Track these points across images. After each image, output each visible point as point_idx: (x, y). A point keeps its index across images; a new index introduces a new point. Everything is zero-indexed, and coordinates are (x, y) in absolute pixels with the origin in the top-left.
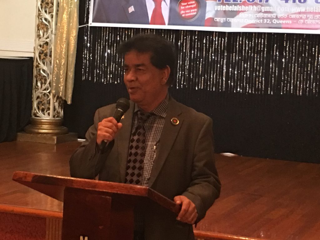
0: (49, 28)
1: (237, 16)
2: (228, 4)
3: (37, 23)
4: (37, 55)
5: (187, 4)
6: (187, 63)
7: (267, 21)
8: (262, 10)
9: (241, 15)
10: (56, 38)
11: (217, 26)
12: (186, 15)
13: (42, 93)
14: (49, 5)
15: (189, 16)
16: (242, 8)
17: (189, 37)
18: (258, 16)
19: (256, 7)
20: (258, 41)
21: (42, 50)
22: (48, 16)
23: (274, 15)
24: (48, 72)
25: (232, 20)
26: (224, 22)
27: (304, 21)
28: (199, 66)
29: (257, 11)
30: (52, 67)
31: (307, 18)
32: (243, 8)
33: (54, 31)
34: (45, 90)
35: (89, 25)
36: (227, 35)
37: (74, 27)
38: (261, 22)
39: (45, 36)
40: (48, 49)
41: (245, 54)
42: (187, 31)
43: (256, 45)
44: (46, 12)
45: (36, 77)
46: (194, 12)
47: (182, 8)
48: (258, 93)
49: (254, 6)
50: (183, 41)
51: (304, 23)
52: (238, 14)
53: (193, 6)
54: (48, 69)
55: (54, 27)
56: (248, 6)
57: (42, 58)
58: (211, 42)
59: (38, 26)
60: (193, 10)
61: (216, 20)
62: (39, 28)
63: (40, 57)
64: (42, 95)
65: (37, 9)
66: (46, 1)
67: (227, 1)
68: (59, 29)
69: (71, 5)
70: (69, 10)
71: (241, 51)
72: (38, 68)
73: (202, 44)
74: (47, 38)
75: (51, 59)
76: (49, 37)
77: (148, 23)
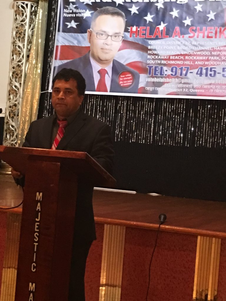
0: (17, 93)
1: (163, 86)
2: (156, 77)
3: (9, 90)
4: (8, 114)
5: (125, 76)
6: (124, 121)
7: (186, 90)
8: (182, 81)
9: (166, 84)
10: (23, 101)
11: (147, 93)
12: (124, 85)
13: (10, 143)
14: (19, 76)
15: (126, 85)
16: (166, 80)
17: (126, 102)
18: (179, 87)
19: (177, 79)
20: (179, 105)
21: (11, 110)
22: (17, 84)
23: (191, 86)
24: (16, 127)
25: (159, 89)
26: (153, 90)
27: (214, 91)
28: (133, 124)
29: (178, 82)
30: (19, 123)
31: (216, 88)
32: (168, 80)
33: (21, 95)
34: (12, 141)
35: (49, 91)
36: (155, 100)
37: (38, 91)
38: (181, 91)
39: (15, 99)
40: (16, 109)
41: (168, 115)
42: (125, 96)
43: (177, 109)
44: (16, 81)
45: (6, 130)
46: (130, 82)
47: (121, 79)
48: (178, 145)
49: (176, 79)
50: (121, 105)
52: (164, 84)
53: (129, 78)
54: (16, 125)
55: (21, 92)
56: (172, 79)
57: (11, 116)
58: (143, 106)
59: (9, 91)
60: (129, 81)
61: (147, 89)
62: (10, 93)
63: (10, 115)
64: (10, 145)
65: (9, 79)
66: (17, 72)
67: (155, 74)
68: (26, 93)
69: (35, 76)
70: (34, 79)
71: (165, 113)
72: (8, 124)
73: (135, 107)
74: (16, 101)
75: (18, 117)
76: (18, 101)
77: (94, 91)
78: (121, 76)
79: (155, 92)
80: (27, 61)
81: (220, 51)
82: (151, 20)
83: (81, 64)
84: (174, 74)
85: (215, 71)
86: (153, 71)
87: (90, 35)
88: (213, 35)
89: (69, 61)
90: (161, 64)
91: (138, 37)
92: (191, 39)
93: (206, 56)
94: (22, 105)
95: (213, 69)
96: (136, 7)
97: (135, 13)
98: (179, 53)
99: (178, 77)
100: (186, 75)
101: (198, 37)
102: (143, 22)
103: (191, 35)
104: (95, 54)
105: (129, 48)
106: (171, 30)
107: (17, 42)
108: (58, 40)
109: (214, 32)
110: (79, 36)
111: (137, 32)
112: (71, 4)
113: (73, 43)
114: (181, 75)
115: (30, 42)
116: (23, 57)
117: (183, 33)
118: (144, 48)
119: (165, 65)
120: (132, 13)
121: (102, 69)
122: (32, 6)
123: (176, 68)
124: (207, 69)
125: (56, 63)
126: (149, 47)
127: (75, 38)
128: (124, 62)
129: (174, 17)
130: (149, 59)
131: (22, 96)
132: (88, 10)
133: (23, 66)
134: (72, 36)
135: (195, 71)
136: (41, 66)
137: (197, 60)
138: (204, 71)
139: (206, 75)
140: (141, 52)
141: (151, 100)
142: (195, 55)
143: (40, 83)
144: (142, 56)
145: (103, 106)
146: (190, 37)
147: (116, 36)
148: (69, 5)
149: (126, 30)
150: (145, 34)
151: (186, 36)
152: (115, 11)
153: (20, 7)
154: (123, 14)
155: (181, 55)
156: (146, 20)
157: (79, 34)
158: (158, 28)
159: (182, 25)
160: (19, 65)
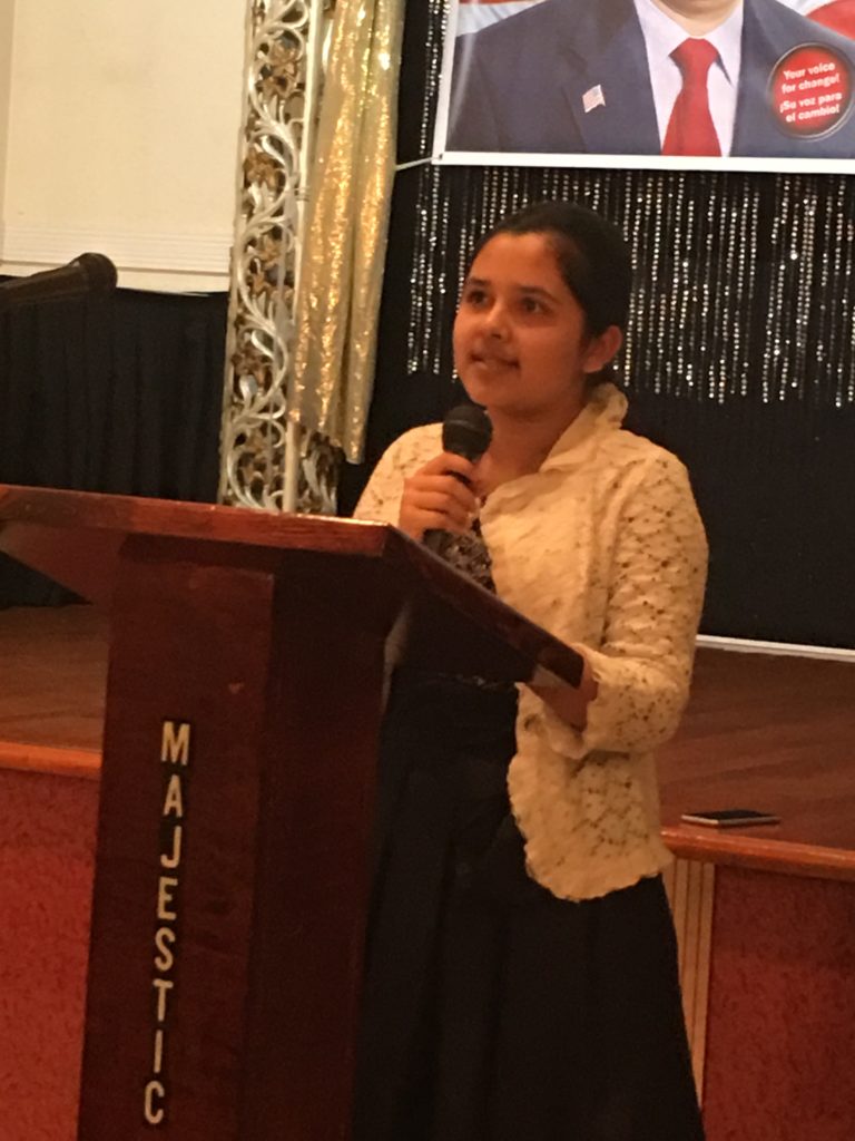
0: (284, 176)
3: (244, 157)
4: (240, 277)
5: (807, 73)
6: (805, 299)
10: (310, 212)
12: (801, 116)
13: (255, 420)
14: (289, 88)
15: (810, 119)
17: (814, 202)
21: (258, 258)
22: (283, 131)
24: (280, 341)
28: (850, 315)
30: (293, 322)
33: (303, 184)
34: (265, 410)
35: (437, 160)
37: (380, 161)
39: (272, 206)
40: (279, 255)
42: (805, 176)
44: (276, 113)
45: (235, 360)
46: (832, 104)
47: (786, 89)
50: (790, 221)
53: (827, 82)
54: (279, 330)
55: (303, 170)
57: (258, 288)
59: (246, 166)
60: (828, 98)
62: (251, 173)
63: (250, 284)
64: (253, 430)
65: (243, 105)
66: (278, 72)
68: (322, 174)
69: (368, 87)
70: (362, 102)
72: (242, 328)
74: (279, 212)
75: (289, 292)
76: (286, 210)
77: (654, 150)
78: (788, 74)
83: (590, 21)
89: (527, 4)
94: (308, 233)
121: (689, 41)
125: (465, 19)
131: (308, 190)
133: (306, 40)
136: (394, 40)
143: (390, 120)
145: (702, 227)
160: (288, 35)
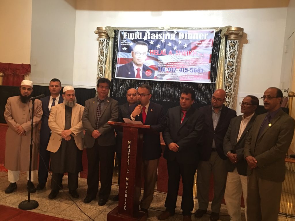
1: (165, 76)
3: (97, 77)
5: (148, 71)
7: (175, 78)
8: (173, 74)
9: (166, 75)
11: (158, 79)
12: (148, 75)
17: (149, 83)
18: (172, 76)
20: (172, 84)
22: (101, 75)
23: (177, 76)
25: (163, 77)
26: (160, 78)
29: (171, 74)
31: (188, 77)
32: (167, 73)
35: (115, 78)
36: (161, 82)
37: (110, 78)
38: (173, 78)
42: (148, 80)
43: (171, 86)
44: (100, 73)
47: (147, 73)
48: (171, 101)
51: (187, 79)
53: (150, 72)
56: (169, 73)
58: (156, 84)
60: (150, 74)
61: (158, 77)
65: (97, 72)
66: (101, 70)
67: (161, 71)
69: (109, 72)
71: (166, 87)
73: (153, 85)
77: (135, 78)
79: (162, 78)
80: (105, 64)
81: (189, 61)
82: (160, 47)
83: (129, 66)
84: (169, 71)
85: (187, 70)
86: (160, 70)
87: (133, 54)
88: (186, 54)
89: (123, 65)
90: (164, 66)
91: (154, 55)
92: (177, 56)
93: (183, 63)
95: (186, 69)
96: (153, 41)
97: (152, 44)
98: (172, 62)
99: (171, 72)
100: (175, 71)
101: (180, 55)
102: (156, 48)
103: (177, 54)
104: (135, 62)
105: (150, 59)
106: (168, 51)
107: (101, 56)
108: (119, 56)
109: (187, 53)
110: (128, 54)
111: (153, 53)
112: (124, 40)
113: (125, 57)
114: (173, 71)
115: (106, 56)
116: (103, 63)
117: (173, 53)
118: (156, 60)
119: (165, 67)
120: (151, 44)
121: (138, 68)
122: (107, 41)
123: (170, 68)
124: (184, 69)
125: (118, 66)
126: (159, 59)
127: (126, 55)
128: (148, 65)
129: (169, 46)
130: (159, 64)
132: (131, 43)
134: (125, 54)
135: (179, 69)
136: (111, 67)
137: (179, 65)
138: (182, 70)
139: (184, 71)
140: (155, 61)
141: (159, 82)
142: (178, 63)
143: (111, 74)
144: (155, 63)
145: (139, 84)
146: (176, 55)
147: (144, 54)
148: (123, 40)
149: (148, 51)
150: (157, 53)
151: (175, 54)
152: (144, 43)
153: (101, 41)
154: (147, 44)
155: (173, 63)
156: (157, 47)
157: (128, 53)
158: (162, 51)
159: (173, 49)
160: (102, 66)
